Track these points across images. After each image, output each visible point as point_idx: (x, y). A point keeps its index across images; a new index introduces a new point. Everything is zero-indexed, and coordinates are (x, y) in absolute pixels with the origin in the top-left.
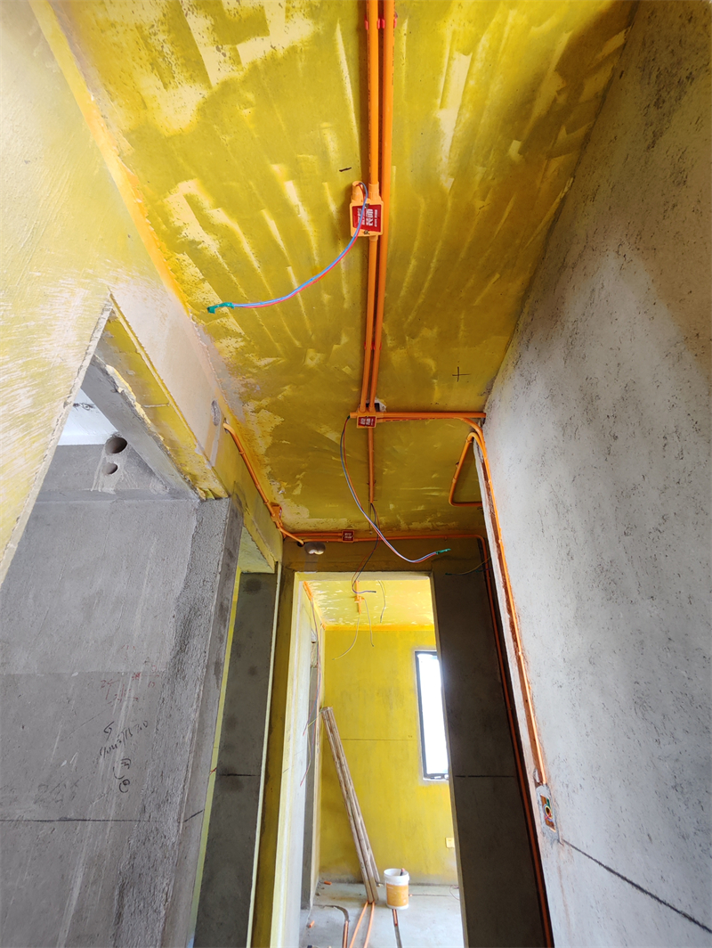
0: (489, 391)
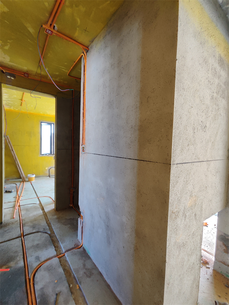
0: (92, 41)
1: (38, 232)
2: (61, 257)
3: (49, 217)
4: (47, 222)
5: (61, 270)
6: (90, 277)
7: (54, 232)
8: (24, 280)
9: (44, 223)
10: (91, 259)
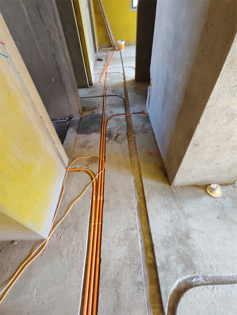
1: (116, 96)
2: (128, 116)
3: (128, 86)
4: (124, 90)
5: (125, 123)
6: (144, 133)
7: (128, 98)
8: (101, 121)
9: (122, 90)
10: (151, 124)
